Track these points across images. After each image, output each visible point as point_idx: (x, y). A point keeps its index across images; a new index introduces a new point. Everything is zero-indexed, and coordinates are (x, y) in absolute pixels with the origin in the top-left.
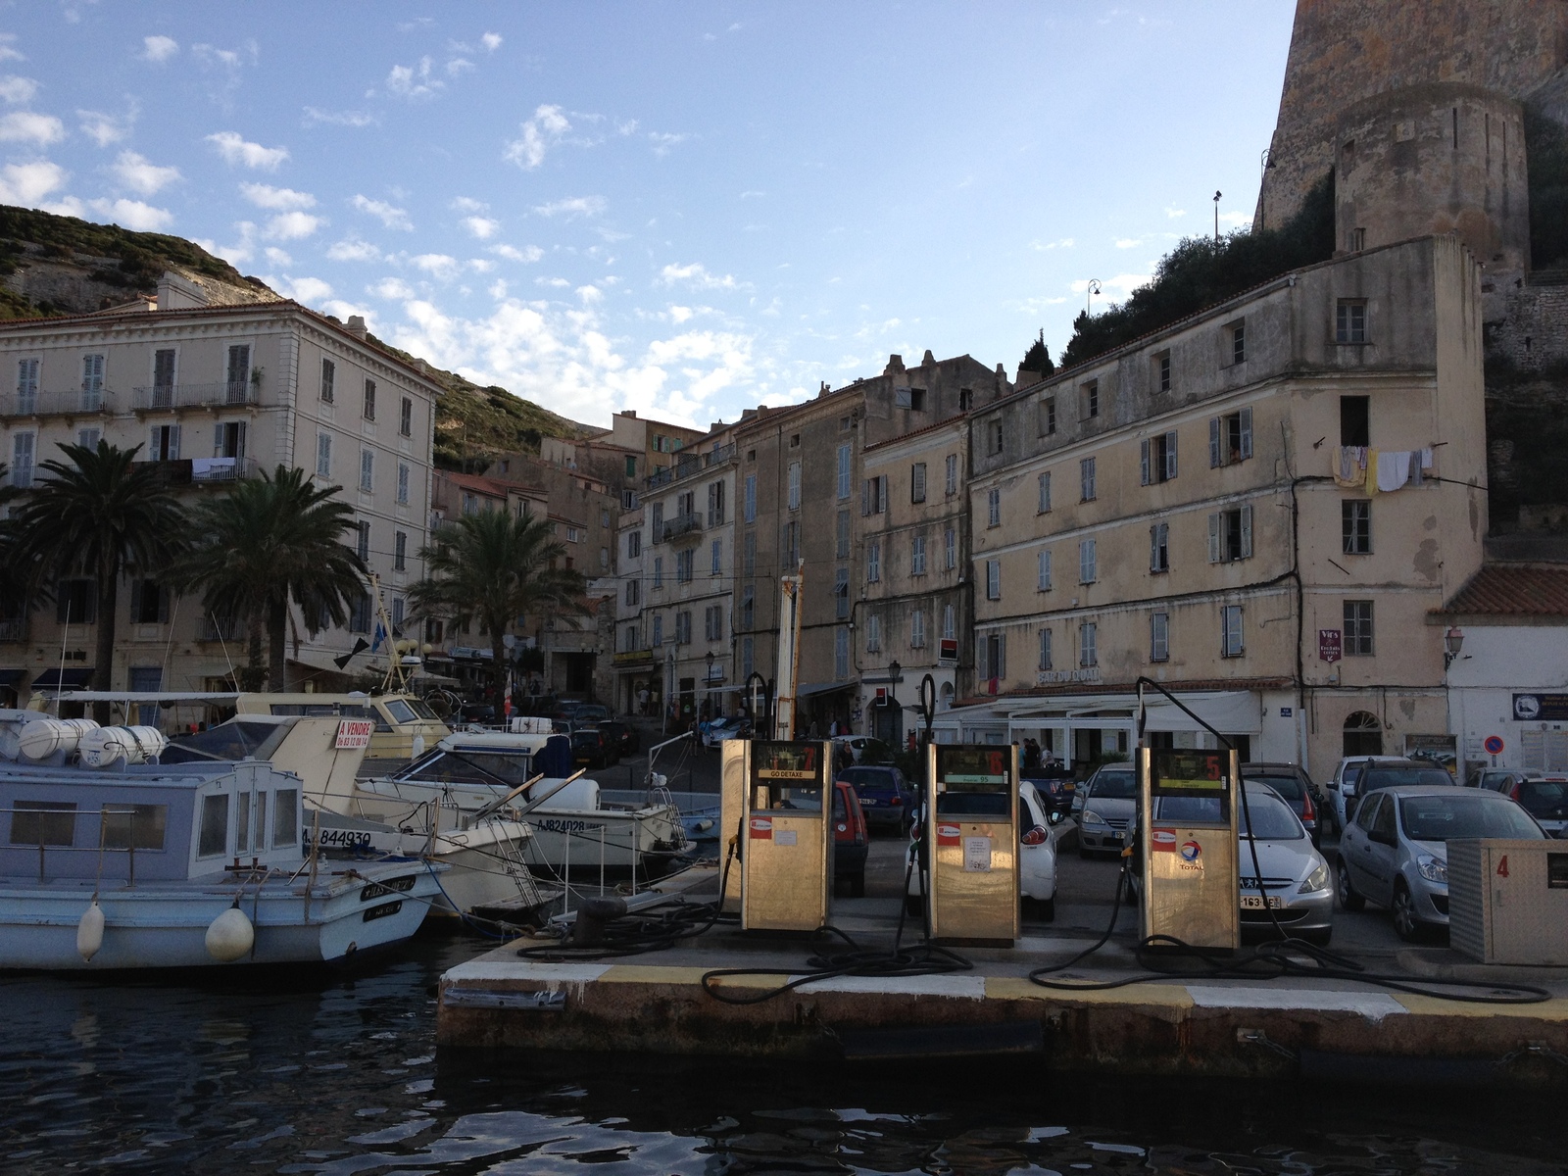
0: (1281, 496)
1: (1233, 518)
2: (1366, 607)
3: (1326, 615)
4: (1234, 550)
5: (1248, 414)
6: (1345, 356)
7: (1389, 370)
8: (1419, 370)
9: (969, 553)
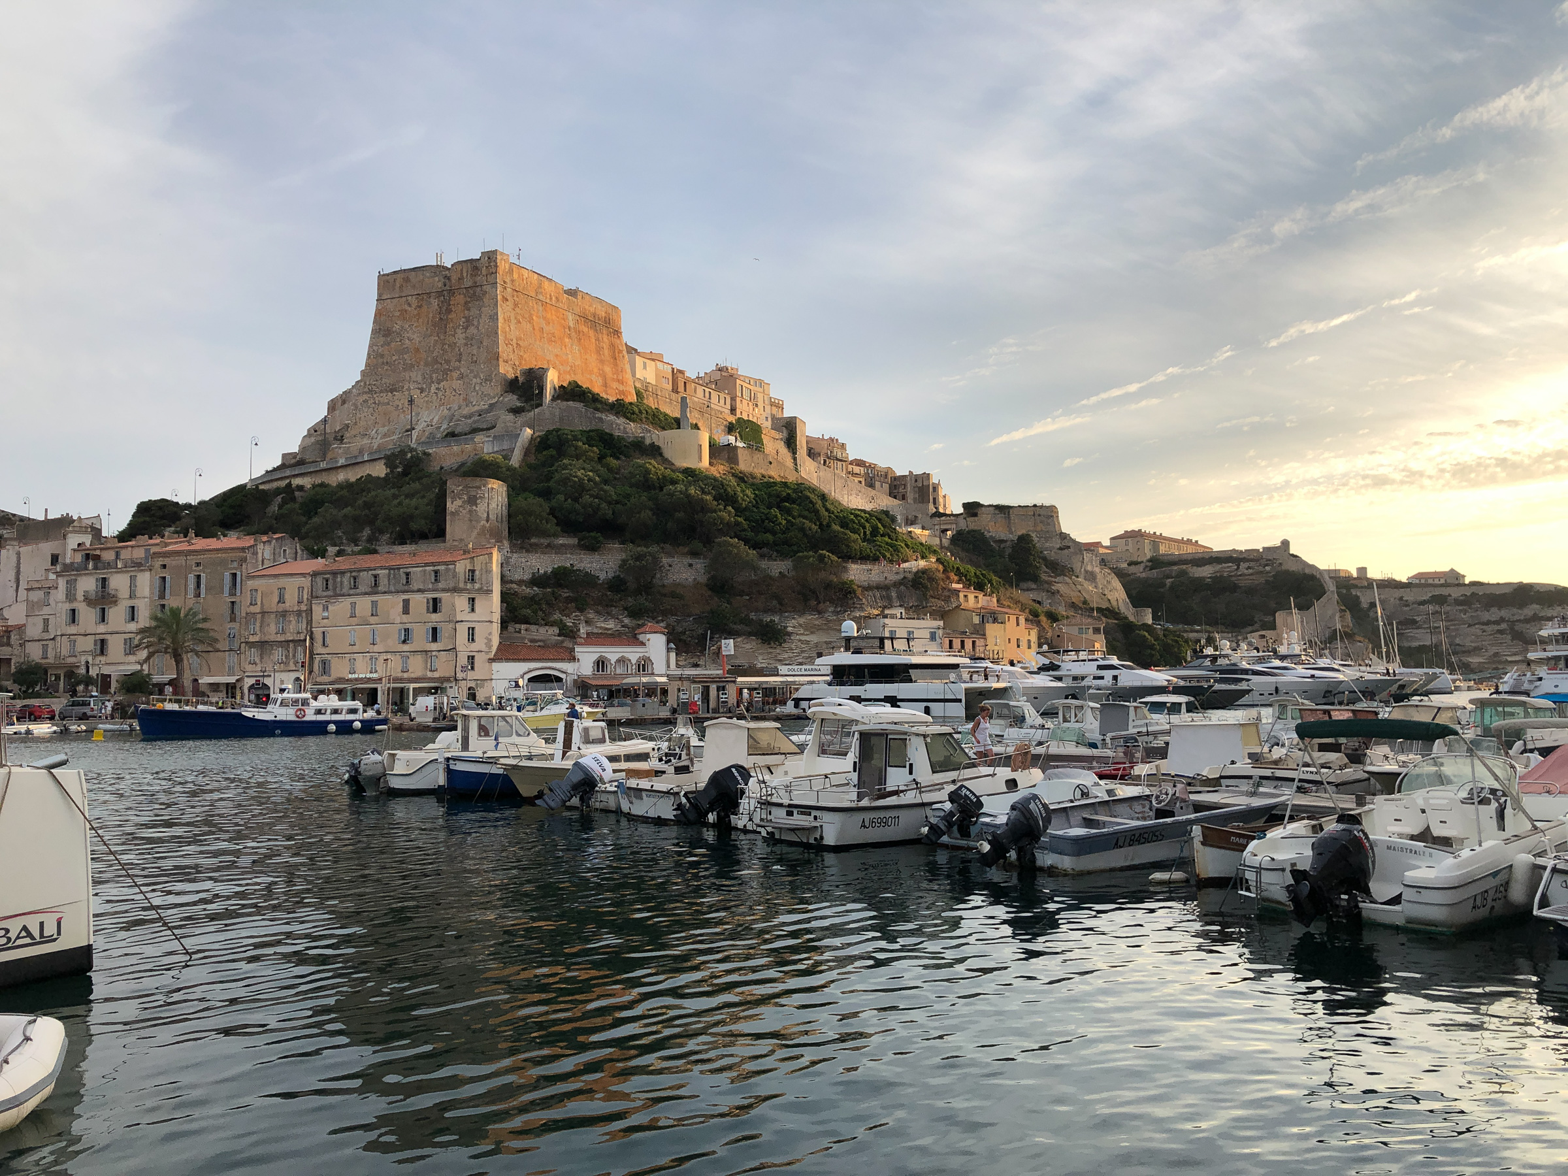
0: (451, 625)
1: (435, 630)
2: (473, 657)
3: (463, 660)
4: (435, 639)
5: (440, 599)
6: (469, 586)
7: (480, 591)
8: (489, 592)
9: (311, 627)
